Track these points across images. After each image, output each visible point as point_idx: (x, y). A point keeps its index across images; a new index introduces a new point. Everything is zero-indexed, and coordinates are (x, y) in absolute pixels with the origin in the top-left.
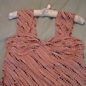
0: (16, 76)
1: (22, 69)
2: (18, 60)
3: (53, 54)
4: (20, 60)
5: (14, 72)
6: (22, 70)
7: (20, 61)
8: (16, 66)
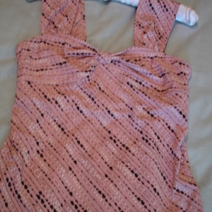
0: (41, 134)
1: (55, 121)
2: (49, 100)
3: (128, 83)
4: (53, 99)
5: (37, 125)
6: (53, 123)
7: (54, 102)
8: (43, 112)
